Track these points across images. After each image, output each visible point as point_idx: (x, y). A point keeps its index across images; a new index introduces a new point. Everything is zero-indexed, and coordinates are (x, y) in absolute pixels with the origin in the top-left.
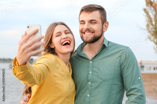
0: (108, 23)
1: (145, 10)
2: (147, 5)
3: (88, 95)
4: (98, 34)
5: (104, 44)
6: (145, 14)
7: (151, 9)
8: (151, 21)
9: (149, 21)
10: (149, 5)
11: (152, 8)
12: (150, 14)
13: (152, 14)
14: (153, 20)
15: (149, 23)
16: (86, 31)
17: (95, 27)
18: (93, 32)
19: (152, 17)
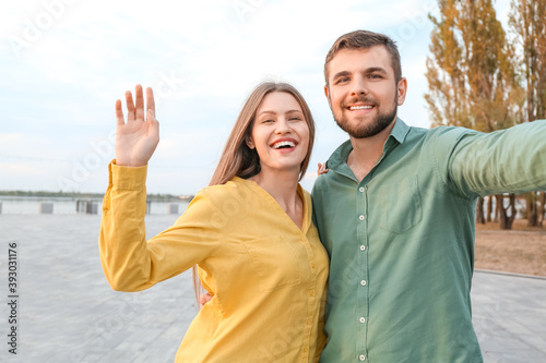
0: (405, 81)
1: (427, 97)
2: (431, 88)
3: (363, 283)
4: (386, 110)
5: (392, 137)
6: (428, 105)
7: (438, 96)
8: (441, 119)
9: (435, 119)
10: (435, 88)
11: (441, 95)
12: (438, 104)
13: (440, 105)
14: (443, 116)
15: (436, 123)
16: (356, 101)
17: (380, 89)
18: (375, 105)
19: (441, 109)
